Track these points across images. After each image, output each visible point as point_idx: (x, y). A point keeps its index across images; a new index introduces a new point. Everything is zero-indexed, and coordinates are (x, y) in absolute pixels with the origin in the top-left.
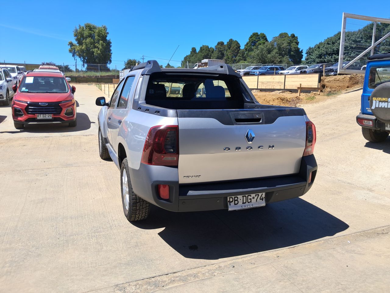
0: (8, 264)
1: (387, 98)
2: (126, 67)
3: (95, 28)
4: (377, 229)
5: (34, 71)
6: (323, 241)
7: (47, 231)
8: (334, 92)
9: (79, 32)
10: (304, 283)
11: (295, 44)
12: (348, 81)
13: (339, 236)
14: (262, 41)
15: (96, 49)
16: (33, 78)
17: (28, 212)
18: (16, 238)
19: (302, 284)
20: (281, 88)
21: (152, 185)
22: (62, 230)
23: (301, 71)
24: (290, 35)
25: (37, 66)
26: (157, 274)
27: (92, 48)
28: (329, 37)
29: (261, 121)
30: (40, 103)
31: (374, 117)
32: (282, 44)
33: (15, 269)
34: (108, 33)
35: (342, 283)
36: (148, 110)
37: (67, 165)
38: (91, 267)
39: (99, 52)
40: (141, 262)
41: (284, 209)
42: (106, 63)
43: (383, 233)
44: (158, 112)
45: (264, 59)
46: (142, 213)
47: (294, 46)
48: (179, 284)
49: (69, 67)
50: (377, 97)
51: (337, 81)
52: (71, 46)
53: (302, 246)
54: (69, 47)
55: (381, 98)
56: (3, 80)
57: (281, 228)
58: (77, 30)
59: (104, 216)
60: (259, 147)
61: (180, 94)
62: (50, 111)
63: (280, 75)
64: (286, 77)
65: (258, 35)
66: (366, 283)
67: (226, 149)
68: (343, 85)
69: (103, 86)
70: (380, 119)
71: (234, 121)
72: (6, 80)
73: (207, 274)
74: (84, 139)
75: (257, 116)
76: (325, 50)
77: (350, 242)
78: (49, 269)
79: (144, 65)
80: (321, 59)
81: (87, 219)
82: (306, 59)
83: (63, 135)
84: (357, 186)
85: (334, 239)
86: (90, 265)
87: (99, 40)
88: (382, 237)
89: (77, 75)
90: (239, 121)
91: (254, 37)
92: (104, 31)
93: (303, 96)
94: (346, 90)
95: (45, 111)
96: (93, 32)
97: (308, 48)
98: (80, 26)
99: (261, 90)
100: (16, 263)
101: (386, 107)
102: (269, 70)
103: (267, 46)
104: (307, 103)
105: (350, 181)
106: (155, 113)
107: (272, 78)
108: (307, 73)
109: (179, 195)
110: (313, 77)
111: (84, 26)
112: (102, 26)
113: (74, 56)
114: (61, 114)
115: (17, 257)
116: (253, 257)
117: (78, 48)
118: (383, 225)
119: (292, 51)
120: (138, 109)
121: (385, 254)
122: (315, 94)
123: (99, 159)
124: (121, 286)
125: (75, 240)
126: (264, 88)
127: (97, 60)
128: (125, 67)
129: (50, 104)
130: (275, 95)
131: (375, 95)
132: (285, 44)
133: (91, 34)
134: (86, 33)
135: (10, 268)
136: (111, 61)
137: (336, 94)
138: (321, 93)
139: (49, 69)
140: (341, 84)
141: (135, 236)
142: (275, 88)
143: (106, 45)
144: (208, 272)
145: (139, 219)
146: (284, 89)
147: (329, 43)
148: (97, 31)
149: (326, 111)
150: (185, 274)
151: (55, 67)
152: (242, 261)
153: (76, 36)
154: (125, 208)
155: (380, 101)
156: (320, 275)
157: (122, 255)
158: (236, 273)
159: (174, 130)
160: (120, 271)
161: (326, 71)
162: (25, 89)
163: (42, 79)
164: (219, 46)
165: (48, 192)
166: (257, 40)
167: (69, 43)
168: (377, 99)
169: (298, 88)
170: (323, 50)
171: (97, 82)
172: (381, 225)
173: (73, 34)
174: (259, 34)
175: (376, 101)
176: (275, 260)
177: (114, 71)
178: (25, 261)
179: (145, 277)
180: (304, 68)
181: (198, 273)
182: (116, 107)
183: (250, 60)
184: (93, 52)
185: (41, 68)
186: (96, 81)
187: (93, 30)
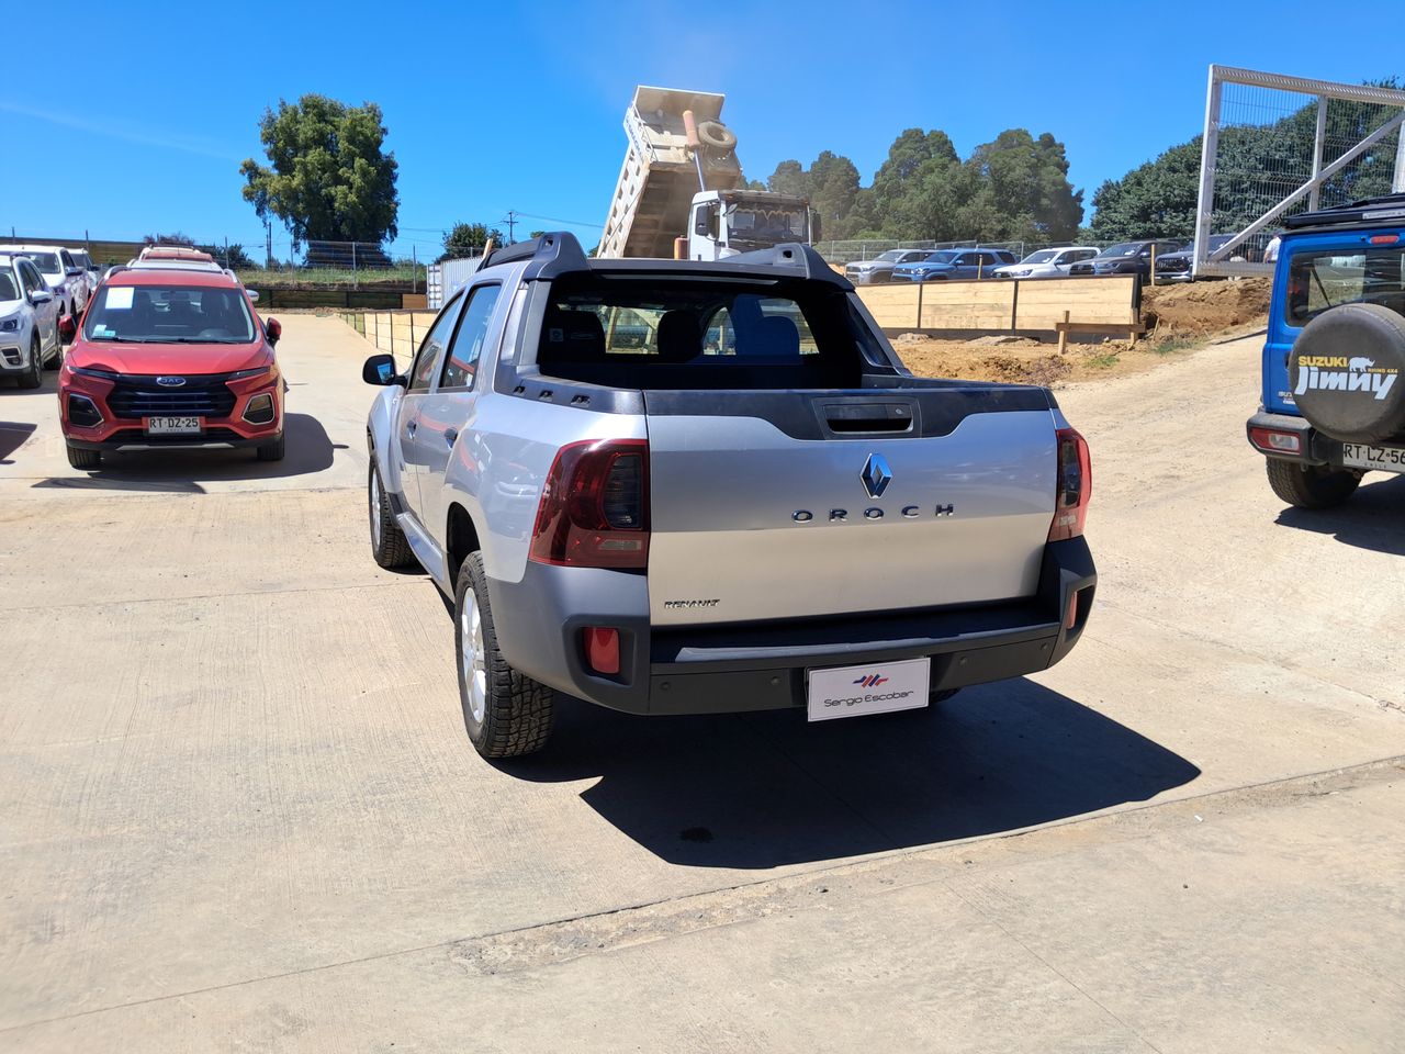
0: (102, 885)
1: (1345, 359)
2: (448, 250)
3: (337, 111)
4: (1293, 782)
5: (128, 265)
6: (1114, 817)
7: (218, 790)
8: (1184, 340)
9: (279, 126)
10: (1044, 935)
11: (1057, 170)
12: (1237, 301)
13: (1170, 799)
14: (936, 158)
15: (342, 188)
16: (131, 291)
17: (149, 732)
18: (119, 808)
19: (1038, 937)
20: (1003, 328)
21: (566, 629)
22: (267, 784)
23: (1074, 268)
24: (1036, 139)
25: (133, 250)
26: (582, 911)
27: (328, 185)
28: (1175, 145)
29: (910, 429)
30: (159, 379)
31: (1303, 424)
32: (1010, 170)
33: (129, 898)
34: (384, 131)
35: (1164, 934)
36: (550, 393)
37: (266, 588)
38: (371, 891)
39: (352, 198)
40: (528, 879)
41: (994, 722)
42: (378, 238)
43: (1313, 795)
44: (584, 398)
45: (945, 223)
46: (530, 729)
47: (1053, 177)
48: (653, 940)
49: (243, 250)
50: (1312, 356)
51: (1197, 301)
52: (250, 177)
53: (1045, 831)
54: (244, 180)
55: (1326, 359)
56: (20, 297)
57: (982, 778)
58: (271, 121)
59: (402, 745)
60: (905, 512)
61: (646, 347)
62: (192, 406)
63: (998, 281)
64: (1019, 289)
65: (923, 139)
66: (1239, 934)
67: (800, 516)
68: (1217, 314)
69: (370, 318)
70: (1322, 427)
71: (825, 427)
72: (29, 298)
73: (740, 912)
74: (314, 503)
75: (899, 412)
76: (1161, 193)
77: (1201, 820)
78: (237, 897)
79: (533, 249)
80: (1148, 225)
81: (345, 753)
82: (1092, 225)
83: (238, 490)
84: (1241, 651)
85: (1152, 810)
86: (366, 887)
87: (352, 156)
88: (1308, 804)
89: (273, 282)
90: (840, 426)
91: (907, 145)
92: (370, 124)
93: (1076, 353)
94: (1226, 334)
95: (177, 407)
96: (330, 127)
97: (1101, 184)
98: (284, 103)
99: (934, 334)
100: (128, 881)
101: (1342, 387)
102: (960, 262)
103: (953, 177)
104: (1088, 377)
105: (1219, 636)
106: (573, 401)
107: (969, 291)
108: (1093, 273)
109: (652, 660)
110: (1114, 288)
111: (298, 104)
112: (366, 104)
113: (264, 213)
114: (231, 416)
115: (127, 863)
116: (886, 862)
117: (276, 182)
118: (1315, 770)
119: (1045, 196)
120: (516, 390)
121: (1309, 854)
122: (1118, 347)
123: (373, 565)
124: (469, 943)
125: (313, 816)
126: (944, 327)
127: (344, 228)
128: (444, 252)
129: (196, 383)
130: (977, 350)
131: (1307, 349)
132: (1017, 172)
133: (322, 134)
134: (306, 130)
135: (113, 895)
136: (394, 231)
137: (1189, 345)
138: (1140, 345)
139: (179, 258)
140: (1212, 314)
141: (507, 803)
142: (979, 327)
143: (378, 174)
144: (743, 905)
145: (518, 752)
146: (1014, 331)
147: (1177, 165)
148: (345, 122)
149: (1151, 407)
150: (671, 912)
151: (197, 252)
152: (853, 874)
153: (268, 139)
154: (472, 718)
155: (1321, 369)
156: (1095, 912)
157: (465, 859)
158: (831, 909)
159: (635, 453)
160: (463, 902)
161: (1162, 265)
162: (106, 329)
163: (162, 294)
164: (783, 178)
165: (207, 671)
166: (918, 157)
167: (245, 165)
168: (1312, 361)
169: (1058, 325)
170: (1153, 193)
171: (348, 307)
172: (1308, 770)
173: (258, 133)
174: (925, 134)
175: (1308, 366)
176: (958, 870)
177: (408, 265)
178: (155, 874)
179: (544, 919)
180: (1085, 255)
181: (713, 908)
182: (437, 388)
183: (895, 228)
184: (331, 200)
185: (148, 258)
186: (343, 303)
187: (332, 118)
